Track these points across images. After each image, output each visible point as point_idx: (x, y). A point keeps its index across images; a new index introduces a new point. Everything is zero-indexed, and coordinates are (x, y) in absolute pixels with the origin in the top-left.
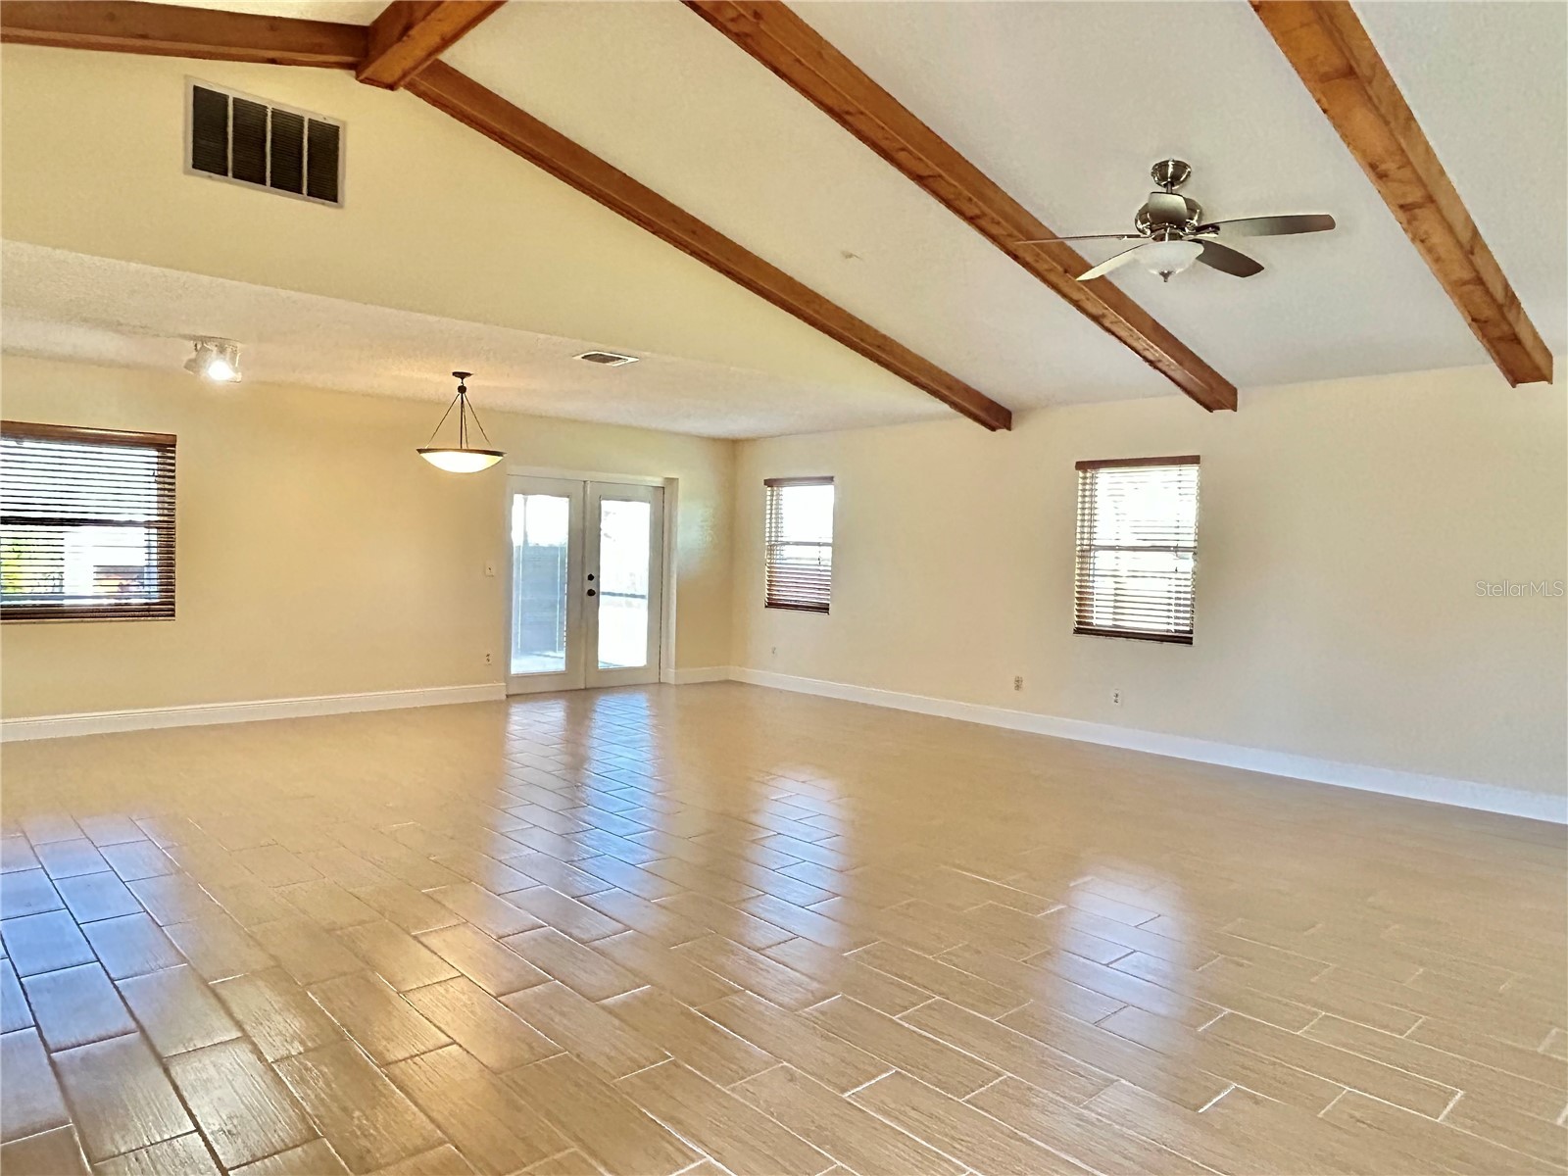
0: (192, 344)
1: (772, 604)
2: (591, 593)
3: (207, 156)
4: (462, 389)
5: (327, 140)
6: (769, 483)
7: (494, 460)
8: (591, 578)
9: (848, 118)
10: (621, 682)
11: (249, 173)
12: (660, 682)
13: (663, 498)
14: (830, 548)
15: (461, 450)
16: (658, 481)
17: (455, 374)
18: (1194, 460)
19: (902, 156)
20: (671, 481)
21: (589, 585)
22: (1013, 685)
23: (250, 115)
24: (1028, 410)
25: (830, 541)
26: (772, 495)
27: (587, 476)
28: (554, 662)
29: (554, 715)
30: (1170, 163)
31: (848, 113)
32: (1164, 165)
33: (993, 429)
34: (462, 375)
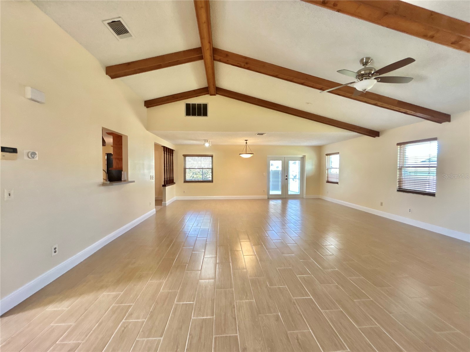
0: (204, 141)
1: (328, 182)
2: (286, 179)
3: (188, 113)
4: (246, 143)
5: (205, 106)
6: (327, 155)
7: (252, 155)
8: (286, 176)
9: (278, 76)
10: (294, 197)
11: (194, 114)
12: (303, 198)
13: (303, 159)
14: (338, 169)
15: (246, 154)
16: (301, 156)
17: (245, 140)
18: (435, 139)
19: (294, 80)
20: (305, 156)
21: (287, 178)
22: (380, 204)
23: (194, 105)
24: (384, 131)
25: (339, 167)
26: (328, 158)
27: (285, 156)
28: (279, 192)
29: (279, 202)
30: (364, 58)
31: (277, 75)
32: (362, 59)
33: (375, 137)
34: (246, 140)
